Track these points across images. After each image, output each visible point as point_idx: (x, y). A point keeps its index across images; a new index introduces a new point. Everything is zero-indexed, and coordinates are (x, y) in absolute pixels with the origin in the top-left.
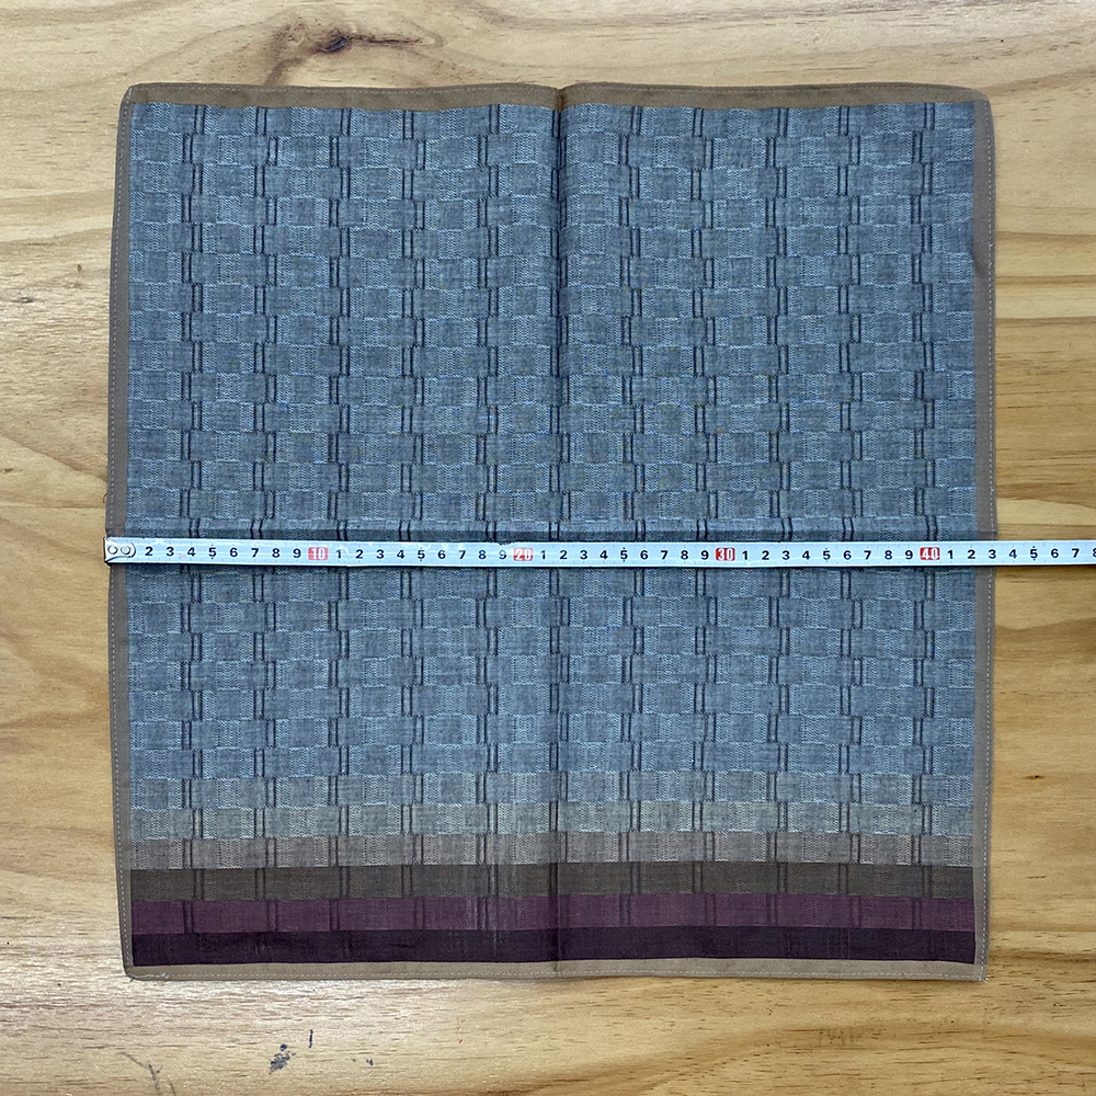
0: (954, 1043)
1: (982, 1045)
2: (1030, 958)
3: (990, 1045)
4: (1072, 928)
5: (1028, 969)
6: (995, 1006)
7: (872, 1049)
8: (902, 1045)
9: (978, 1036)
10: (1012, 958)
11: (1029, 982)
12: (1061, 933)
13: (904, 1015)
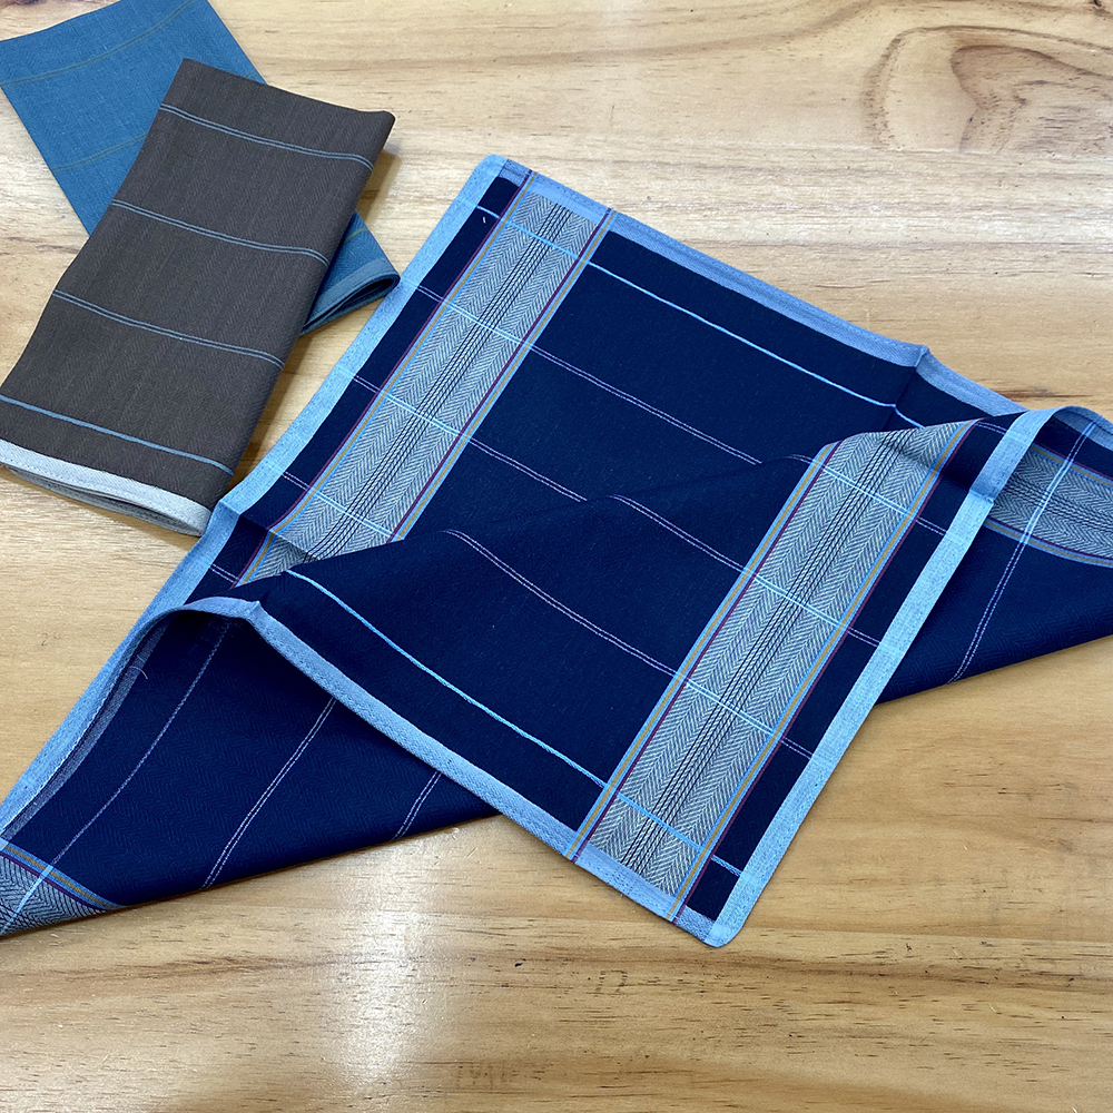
0: (650, 1088)
1: (688, 1093)
2: (753, 966)
3: (701, 1093)
4: (810, 925)
5: (750, 981)
6: (706, 1034)
7: (532, 1093)
8: (576, 1090)
9: (682, 1079)
10: (730, 964)
11: (753, 1000)
12: (795, 932)
13: (578, 1044)
